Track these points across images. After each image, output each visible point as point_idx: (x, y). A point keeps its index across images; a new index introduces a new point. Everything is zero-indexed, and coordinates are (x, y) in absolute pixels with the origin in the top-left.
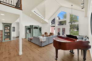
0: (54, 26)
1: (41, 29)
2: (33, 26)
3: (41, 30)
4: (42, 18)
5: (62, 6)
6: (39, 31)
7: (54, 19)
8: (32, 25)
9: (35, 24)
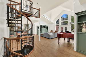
0: (59, 26)
1: (48, 28)
4: (49, 20)
5: (64, 10)
8: (42, 25)
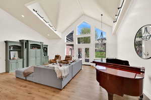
0: (72, 45)
1: (47, 49)
2: (30, 43)
3: (46, 51)
4: (51, 28)
5: (84, 15)
6: (43, 53)
7: (72, 34)
8: (27, 41)
9: (34, 38)
